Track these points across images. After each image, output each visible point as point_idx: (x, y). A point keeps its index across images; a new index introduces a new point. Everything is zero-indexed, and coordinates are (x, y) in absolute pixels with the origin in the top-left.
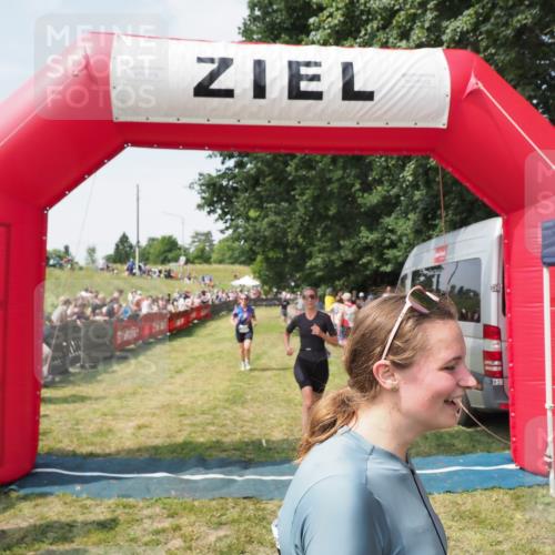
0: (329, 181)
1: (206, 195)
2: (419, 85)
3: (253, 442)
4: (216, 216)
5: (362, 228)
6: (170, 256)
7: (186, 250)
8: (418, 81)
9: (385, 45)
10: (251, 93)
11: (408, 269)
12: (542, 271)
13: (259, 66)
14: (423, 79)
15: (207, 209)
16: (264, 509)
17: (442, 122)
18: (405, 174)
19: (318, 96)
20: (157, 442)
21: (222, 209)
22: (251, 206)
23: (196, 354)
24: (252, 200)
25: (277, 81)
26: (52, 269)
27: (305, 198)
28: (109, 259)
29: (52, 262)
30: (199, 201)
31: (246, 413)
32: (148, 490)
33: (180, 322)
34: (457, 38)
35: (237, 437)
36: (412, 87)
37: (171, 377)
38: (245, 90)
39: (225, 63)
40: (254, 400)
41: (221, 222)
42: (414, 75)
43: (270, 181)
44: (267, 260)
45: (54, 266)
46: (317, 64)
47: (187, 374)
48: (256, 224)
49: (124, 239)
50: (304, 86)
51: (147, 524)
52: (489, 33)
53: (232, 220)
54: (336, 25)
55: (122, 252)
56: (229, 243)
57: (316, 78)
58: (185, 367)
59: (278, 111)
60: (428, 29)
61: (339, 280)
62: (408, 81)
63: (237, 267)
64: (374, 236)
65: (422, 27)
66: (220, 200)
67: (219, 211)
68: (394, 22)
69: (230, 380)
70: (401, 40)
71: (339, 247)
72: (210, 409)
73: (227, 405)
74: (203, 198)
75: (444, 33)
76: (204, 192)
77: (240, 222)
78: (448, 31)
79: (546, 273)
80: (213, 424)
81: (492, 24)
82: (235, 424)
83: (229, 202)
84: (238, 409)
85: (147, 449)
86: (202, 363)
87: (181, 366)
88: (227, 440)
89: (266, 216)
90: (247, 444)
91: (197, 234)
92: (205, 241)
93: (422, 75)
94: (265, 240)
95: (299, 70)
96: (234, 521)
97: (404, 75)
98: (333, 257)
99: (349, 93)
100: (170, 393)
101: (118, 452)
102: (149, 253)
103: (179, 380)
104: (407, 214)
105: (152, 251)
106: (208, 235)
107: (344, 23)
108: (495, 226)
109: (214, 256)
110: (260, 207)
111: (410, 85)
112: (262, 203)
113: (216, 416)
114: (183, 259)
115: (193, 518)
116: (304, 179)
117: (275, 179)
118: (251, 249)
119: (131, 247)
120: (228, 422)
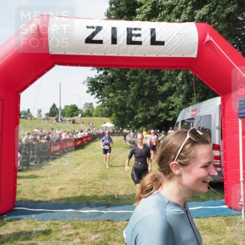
0: (145, 81)
1: (90, 87)
2: (184, 38)
3: (111, 196)
4: (95, 96)
5: (159, 101)
6: (74, 113)
7: (81, 111)
8: (184, 37)
9: (169, 21)
10: (110, 42)
11: (179, 120)
12: (238, 120)
13: (114, 30)
14: (186, 36)
15: (91, 93)
16: (116, 226)
17: (194, 55)
18: (178, 77)
19: (140, 43)
20: (69, 196)
21: (97, 93)
22: (110, 91)
23: (86, 157)
24: (110, 89)
25: (122, 37)
26: (22, 119)
27: (134, 88)
28: (47, 115)
29: (22, 116)
30: (87, 89)
31: (108, 183)
32: (65, 217)
33: (79, 143)
34: (201, 18)
35: (104, 194)
36: (181, 40)
37: (75, 167)
38: (108, 41)
39: (99, 29)
40: (111, 177)
41: (97, 99)
42: (182, 34)
43: (118, 81)
44: (117, 115)
45: (23, 118)
46: (140, 29)
47: (82, 166)
48: (112, 99)
49: (54, 106)
50: (134, 39)
51: (64, 232)
52: (215, 16)
53: (102, 98)
54: (148, 12)
55: (54, 112)
56: (101, 108)
57: (139, 35)
58: (82, 163)
59: (122, 49)
60: (188, 14)
61: (149, 124)
62: (179, 37)
63: (104, 119)
64: (164, 105)
65: (186, 13)
66: (96, 89)
67: (96, 94)
68: (173, 11)
69: (101, 169)
70: (176, 19)
71: (149, 110)
72: (92, 182)
73: (99, 179)
74: (89, 88)
75: (195, 15)
76: (89, 85)
77: (105, 98)
78: (197, 15)
79: (240, 121)
80: (93, 188)
81: (217, 12)
82: (103, 188)
83: (101, 90)
84: (104, 181)
85: (64, 199)
86: (89, 161)
87: (79, 162)
88: (99, 195)
89: (117, 96)
90: (108, 197)
91: (86, 104)
92: (90, 107)
93: (186, 34)
94: (116, 107)
95: (131, 32)
96: (102, 231)
97: (178, 34)
98: (147, 115)
99: (154, 42)
100: (74, 174)
101: (51, 200)
102: (65, 112)
103: (78, 168)
104: (179, 95)
105: (66, 111)
106: (91, 104)
107: (151, 11)
108: (218, 101)
109: (94, 114)
110: (114, 92)
111: (180, 38)
112: (115, 90)
113: (94, 184)
114: (80, 115)
115: (84, 229)
116: (133, 80)
117: (121, 80)
118: (110, 110)
119: (57, 109)
120: (100, 187)
